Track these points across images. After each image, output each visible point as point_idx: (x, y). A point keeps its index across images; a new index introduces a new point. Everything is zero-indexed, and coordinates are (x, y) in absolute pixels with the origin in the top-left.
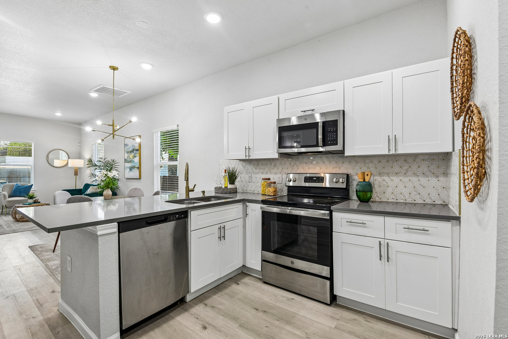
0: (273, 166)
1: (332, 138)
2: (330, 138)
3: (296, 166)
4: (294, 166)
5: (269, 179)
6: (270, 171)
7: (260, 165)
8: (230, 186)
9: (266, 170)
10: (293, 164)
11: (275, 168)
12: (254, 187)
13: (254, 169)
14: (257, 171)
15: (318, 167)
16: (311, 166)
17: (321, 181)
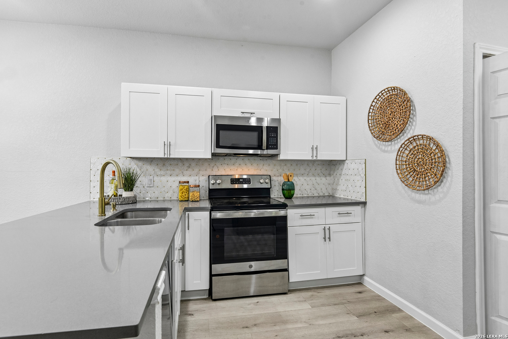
0: (187, 167)
1: (272, 142)
2: (271, 142)
3: (216, 167)
4: (214, 168)
5: (188, 182)
6: (182, 172)
7: (167, 165)
8: (125, 194)
9: (177, 171)
10: (213, 165)
11: (190, 169)
12: (156, 192)
13: (157, 170)
14: (162, 172)
15: (240, 169)
16: (232, 167)
17: (248, 183)
